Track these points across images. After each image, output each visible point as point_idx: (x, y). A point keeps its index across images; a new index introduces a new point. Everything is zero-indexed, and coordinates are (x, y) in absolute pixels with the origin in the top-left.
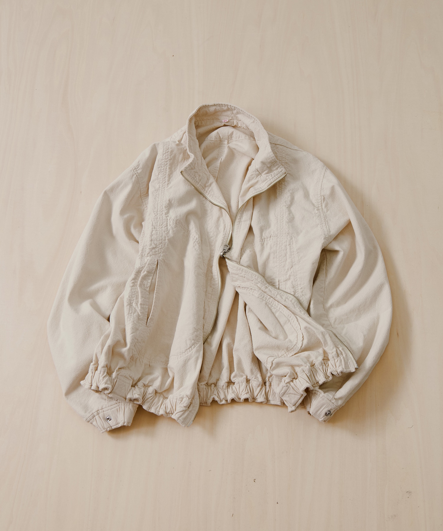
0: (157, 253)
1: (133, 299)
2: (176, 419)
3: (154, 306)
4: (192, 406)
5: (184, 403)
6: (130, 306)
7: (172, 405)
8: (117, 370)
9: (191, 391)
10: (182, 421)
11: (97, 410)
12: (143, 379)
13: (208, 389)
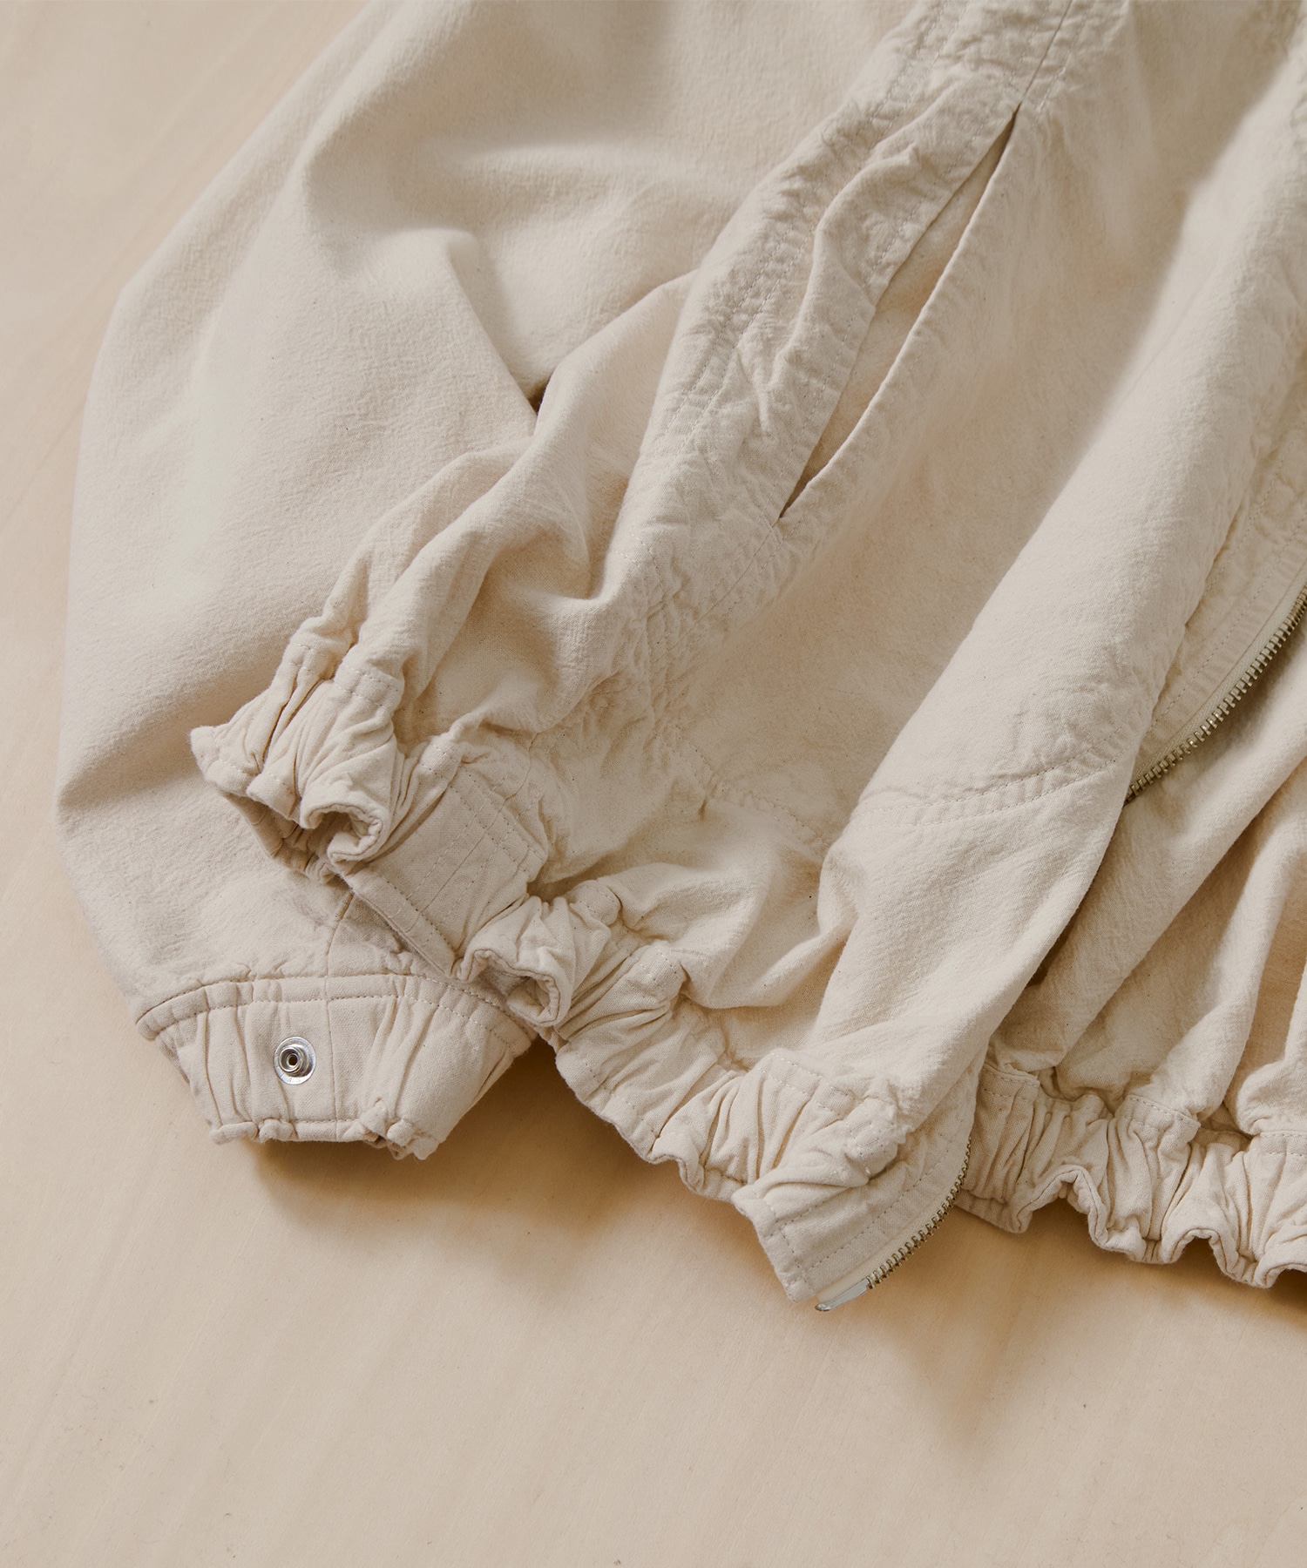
0: (1029, 60)
1: (757, 302)
2: (759, 1220)
3: (880, 407)
4: (899, 1175)
5: (850, 1132)
6: (713, 343)
7: (766, 1126)
8: (466, 729)
9: (930, 1065)
10: (798, 1253)
11: (238, 969)
12: (626, 875)
13: (1050, 1113)
